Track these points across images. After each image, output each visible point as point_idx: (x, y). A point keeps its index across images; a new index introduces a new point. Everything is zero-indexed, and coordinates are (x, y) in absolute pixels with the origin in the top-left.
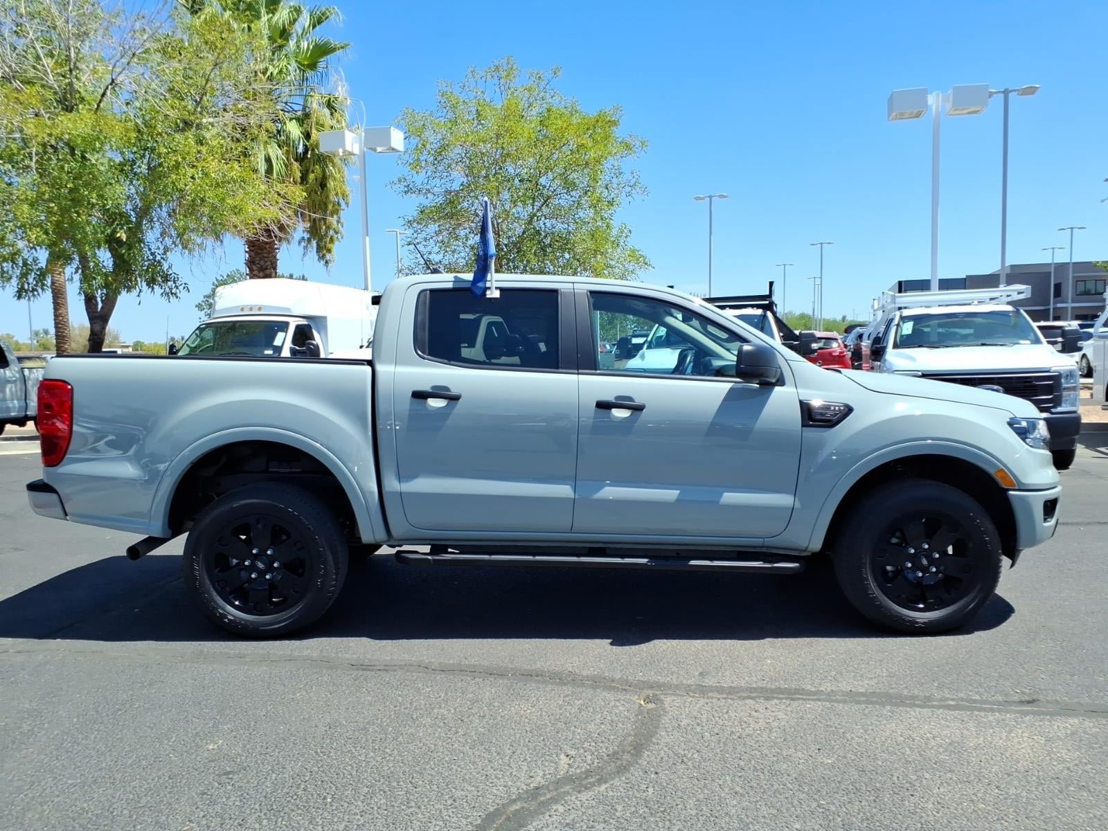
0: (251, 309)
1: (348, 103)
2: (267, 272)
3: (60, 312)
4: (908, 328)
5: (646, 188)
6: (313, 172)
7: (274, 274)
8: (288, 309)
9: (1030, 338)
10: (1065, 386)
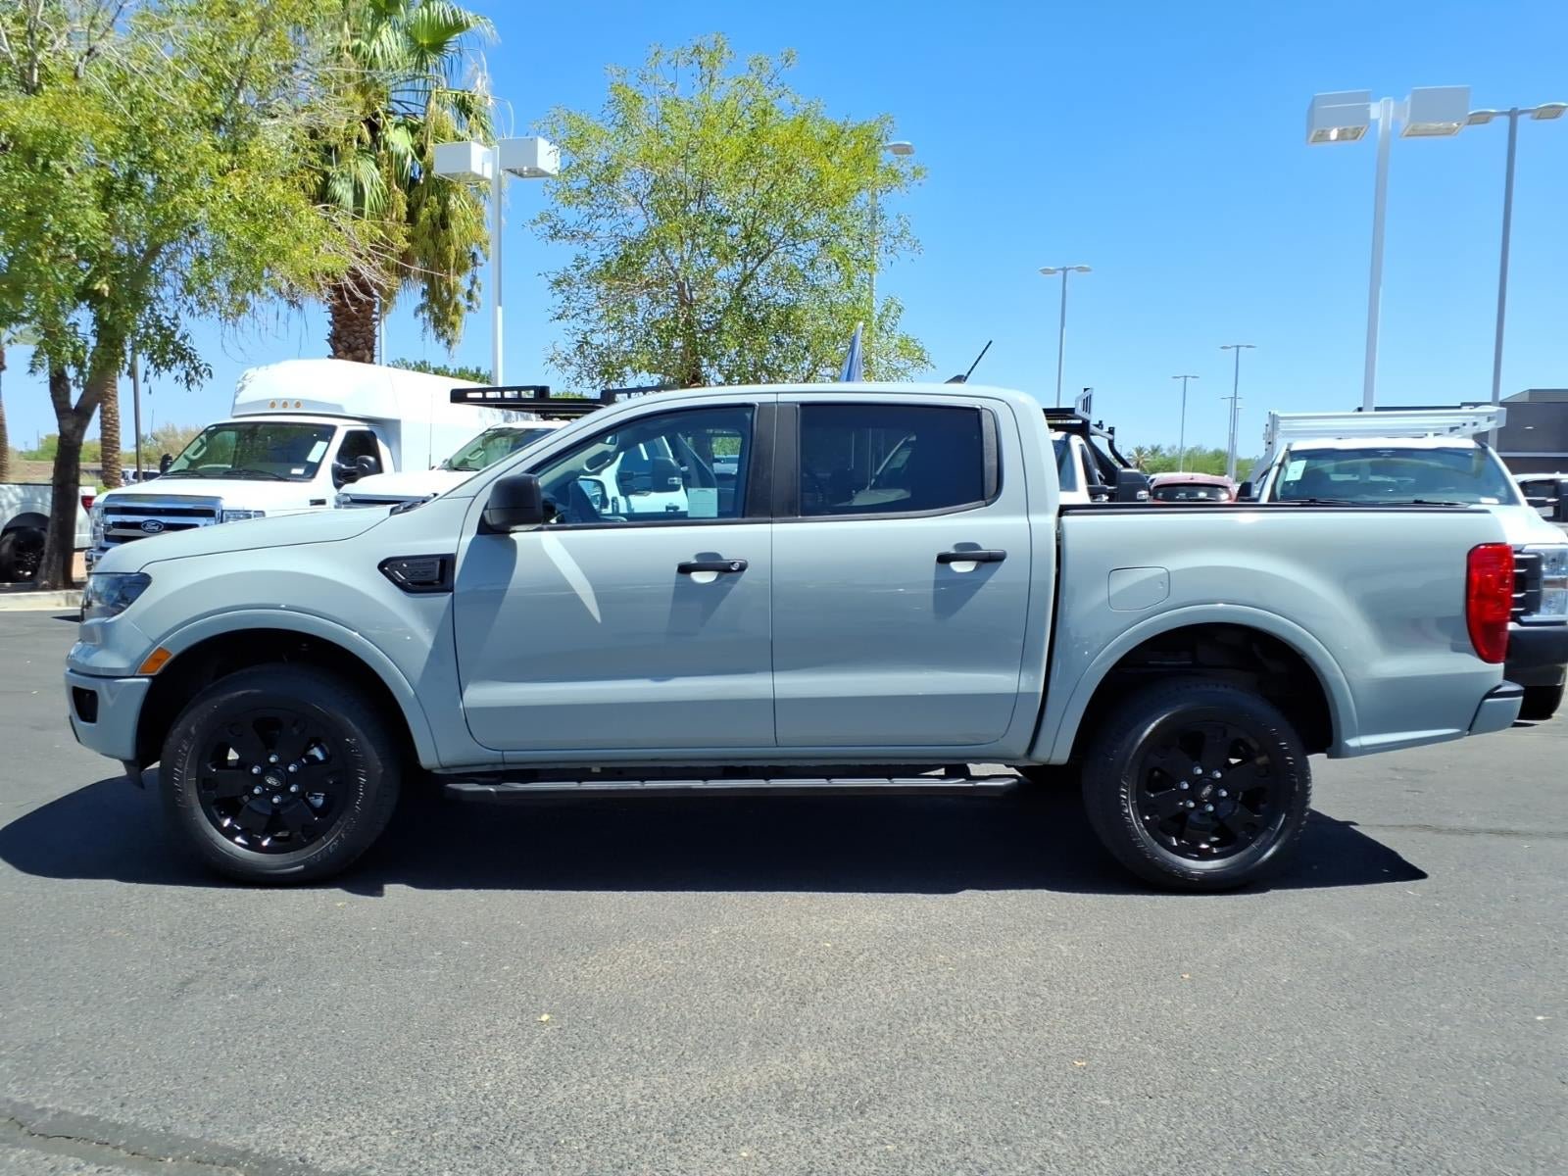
0: (285, 405)
1: (489, 104)
2: (359, 353)
3: (109, 405)
4: (1296, 471)
5: (918, 241)
6: (426, 205)
7: (368, 357)
8: (339, 407)
9: (1499, 494)
10: (1547, 577)
